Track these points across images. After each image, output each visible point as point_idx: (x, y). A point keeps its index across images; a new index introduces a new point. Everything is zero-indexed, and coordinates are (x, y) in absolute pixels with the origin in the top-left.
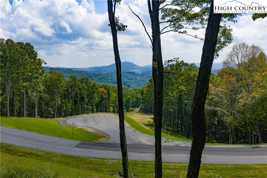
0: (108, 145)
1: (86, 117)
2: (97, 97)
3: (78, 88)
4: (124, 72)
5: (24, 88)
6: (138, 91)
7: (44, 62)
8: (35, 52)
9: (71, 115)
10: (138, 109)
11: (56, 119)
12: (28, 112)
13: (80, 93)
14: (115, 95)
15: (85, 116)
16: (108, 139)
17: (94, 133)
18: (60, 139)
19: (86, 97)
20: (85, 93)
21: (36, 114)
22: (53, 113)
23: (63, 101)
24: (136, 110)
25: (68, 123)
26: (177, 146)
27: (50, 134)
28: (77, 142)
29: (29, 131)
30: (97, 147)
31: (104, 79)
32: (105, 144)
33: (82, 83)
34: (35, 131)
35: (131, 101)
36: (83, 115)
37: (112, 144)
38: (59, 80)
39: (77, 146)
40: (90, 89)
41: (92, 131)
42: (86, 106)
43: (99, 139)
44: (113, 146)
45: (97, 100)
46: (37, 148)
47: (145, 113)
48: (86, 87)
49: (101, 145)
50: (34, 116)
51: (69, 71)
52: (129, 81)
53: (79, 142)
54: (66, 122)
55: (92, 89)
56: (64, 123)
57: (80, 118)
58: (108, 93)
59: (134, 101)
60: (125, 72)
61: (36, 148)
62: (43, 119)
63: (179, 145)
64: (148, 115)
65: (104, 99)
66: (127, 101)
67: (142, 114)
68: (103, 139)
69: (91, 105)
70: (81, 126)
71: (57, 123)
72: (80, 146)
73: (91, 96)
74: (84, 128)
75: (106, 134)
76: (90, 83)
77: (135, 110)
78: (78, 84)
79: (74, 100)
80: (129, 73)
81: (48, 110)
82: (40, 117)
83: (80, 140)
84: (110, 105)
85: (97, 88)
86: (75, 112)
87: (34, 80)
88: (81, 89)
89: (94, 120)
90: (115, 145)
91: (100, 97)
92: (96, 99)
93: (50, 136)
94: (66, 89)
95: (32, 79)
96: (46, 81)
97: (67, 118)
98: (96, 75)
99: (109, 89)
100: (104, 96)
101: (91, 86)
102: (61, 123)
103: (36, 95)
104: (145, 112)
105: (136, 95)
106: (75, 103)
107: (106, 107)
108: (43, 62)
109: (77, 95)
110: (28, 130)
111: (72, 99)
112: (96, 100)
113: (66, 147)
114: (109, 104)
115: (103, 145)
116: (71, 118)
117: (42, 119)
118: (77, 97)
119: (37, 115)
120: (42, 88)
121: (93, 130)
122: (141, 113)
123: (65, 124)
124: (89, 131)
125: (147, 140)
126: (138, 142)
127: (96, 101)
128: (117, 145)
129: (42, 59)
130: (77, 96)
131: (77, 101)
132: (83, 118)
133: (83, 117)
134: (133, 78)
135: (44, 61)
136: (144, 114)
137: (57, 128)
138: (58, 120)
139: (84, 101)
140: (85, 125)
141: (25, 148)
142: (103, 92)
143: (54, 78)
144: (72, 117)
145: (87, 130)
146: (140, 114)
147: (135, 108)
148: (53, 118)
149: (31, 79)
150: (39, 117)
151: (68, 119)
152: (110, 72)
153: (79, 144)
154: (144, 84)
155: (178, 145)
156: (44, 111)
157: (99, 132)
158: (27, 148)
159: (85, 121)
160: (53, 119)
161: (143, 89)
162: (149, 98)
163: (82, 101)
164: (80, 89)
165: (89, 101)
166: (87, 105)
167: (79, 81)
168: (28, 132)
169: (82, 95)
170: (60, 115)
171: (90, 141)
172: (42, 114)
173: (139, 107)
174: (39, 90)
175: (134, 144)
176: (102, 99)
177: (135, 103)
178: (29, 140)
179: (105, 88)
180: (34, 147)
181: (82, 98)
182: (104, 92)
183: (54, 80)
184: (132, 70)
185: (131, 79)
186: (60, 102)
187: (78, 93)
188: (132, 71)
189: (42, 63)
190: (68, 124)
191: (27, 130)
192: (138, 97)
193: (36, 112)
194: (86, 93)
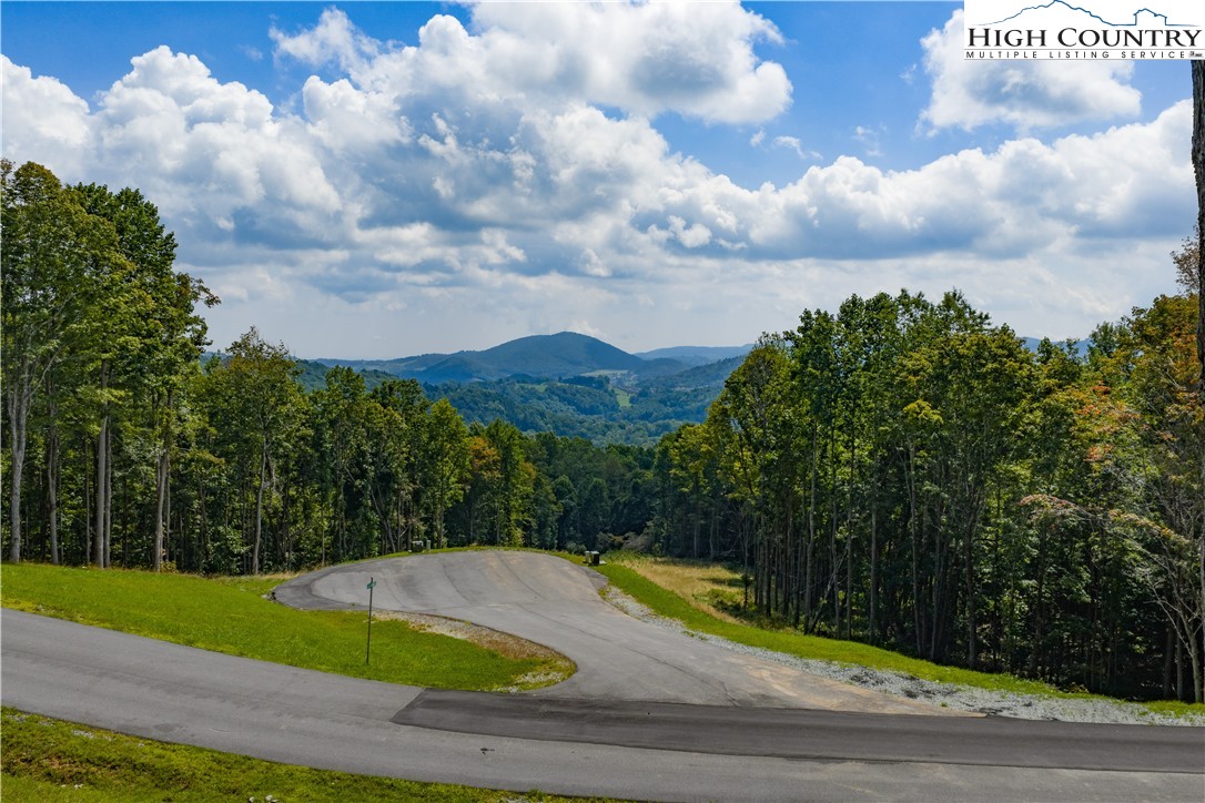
0: (585, 711)
1: (411, 568)
2: (453, 479)
3: (368, 432)
4: (560, 378)
5: (102, 417)
6: (635, 459)
7: (203, 295)
8: (165, 234)
9: (334, 559)
10: (640, 540)
11: (258, 577)
12: (117, 546)
13: (374, 455)
14: (534, 474)
15: (408, 561)
16: (570, 675)
17: (472, 645)
18: (302, 672)
19: (403, 477)
20: (398, 454)
21: (161, 551)
22: (243, 550)
23: (292, 492)
24: (631, 543)
25: (324, 595)
26: (993, 715)
27: (235, 644)
28: (401, 695)
29: (120, 630)
30: (523, 722)
31: (470, 408)
32: (566, 703)
33: (384, 406)
34: (152, 632)
35: (608, 505)
36: (396, 559)
37: (605, 708)
38: (273, 387)
39: (402, 719)
40: (425, 437)
41: (460, 636)
42: (402, 521)
43: (521, 679)
44: (619, 720)
45: (456, 490)
46: (167, 728)
47: (681, 556)
48: (404, 426)
49: (544, 708)
50: (148, 562)
51: (313, 372)
52: (582, 417)
53: (411, 693)
54: (310, 591)
55: (432, 438)
56: (300, 598)
57: (380, 574)
58: (504, 460)
59: (618, 503)
60: (564, 378)
61: (156, 727)
62: (196, 576)
63: (1005, 713)
64: (693, 565)
65: (486, 487)
66: (588, 501)
67: (663, 563)
68: (542, 678)
69: (423, 515)
70: (395, 612)
71: (265, 596)
72: (418, 713)
73: (425, 473)
74: (414, 622)
75: (546, 648)
76: (424, 408)
77: (625, 546)
78: (369, 412)
79: (348, 488)
80: (579, 380)
81: (217, 536)
82: (181, 568)
83: (416, 682)
84: (514, 516)
85: (455, 434)
86: (348, 546)
87: (152, 376)
88: (380, 433)
89: (452, 580)
90: (629, 714)
91: (469, 476)
92: (448, 484)
93: (241, 655)
94: (311, 432)
95: (142, 374)
96: (211, 392)
97: (317, 572)
98: (436, 388)
99: (509, 440)
100: (486, 475)
101: (427, 421)
102: (285, 595)
103: (163, 458)
104: (677, 551)
105: (629, 475)
106: (353, 500)
107: (492, 529)
108: (202, 293)
109: (359, 465)
110: (111, 622)
111: (335, 483)
112: (449, 493)
113: (340, 722)
114: (508, 511)
115: (553, 709)
116: (333, 571)
117: (191, 576)
118: (363, 475)
119: (164, 558)
120: (193, 422)
121: (461, 629)
122: (659, 559)
123: (308, 601)
124: (442, 635)
125: (798, 683)
126: (754, 696)
127: (450, 499)
128: (638, 713)
129: (198, 279)
130: (361, 468)
131: (360, 493)
132: (398, 571)
133: (397, 568)
134: (601, 407)
135: (206, 290)
136: (675, 564)
137: (273, 616)
138: (269, 580)
139: (396, 492)
140: (413, 606)
141: (91, 728)
142: (479, 455)
143: (249, 377)
144: (339, 566)
145: (429, 630)
146: (656, 562)
147: (626, 535)
148: (242, 573)
149: (140, 370)
150: (174, 565)
151: (322, 577)
152: (495, 379)
153: (411, 706)
154: (648, 430)
155: (1000, 714)
156: (200, 541)
157: (496, 637)
158: (99, 729)
159: (409, 585)
160: (243, 578)
161: (667, 443)
162: (697, 488)
163: (384, 493)
164: (375, 435)
165: (416, 495)
166: (407, 513)
167: (373, 397)
168: (111, 632)
169: (385, 462)
170: (274, 562)
171: (473, 688)
172: (190, 553)
173: (646, 531)
174: (177, 431)
175: (737, 704)
176: (477, 487)
177: (625, 511)
178: (116, 678)
179: (491, 436)
180: (145, 719)
181: (386, 480)
182: (484, 457)
183: (253, 387)
184: (594, 369)
185: (591, 411)
186: (276, 499)
187: (363, 454)
188: (595, 374)
189: (196, 297)
190: (326, 602)
191: (108, 625)
192: (637, 483)
193: (159, 542)
194: (405, 455)
